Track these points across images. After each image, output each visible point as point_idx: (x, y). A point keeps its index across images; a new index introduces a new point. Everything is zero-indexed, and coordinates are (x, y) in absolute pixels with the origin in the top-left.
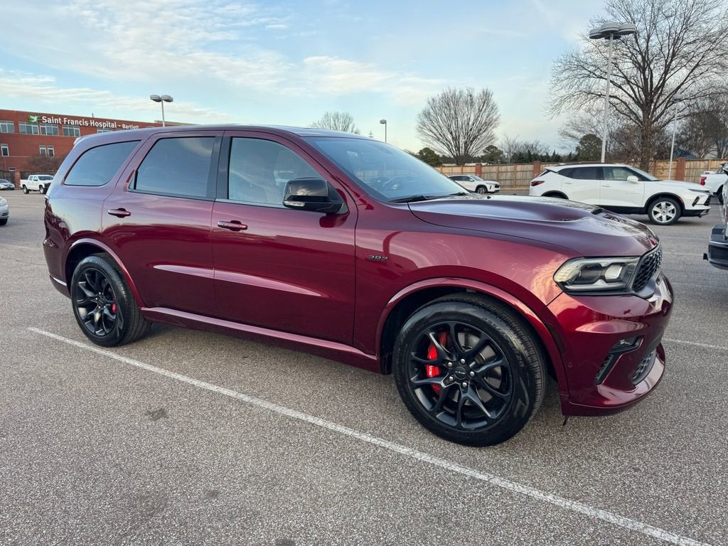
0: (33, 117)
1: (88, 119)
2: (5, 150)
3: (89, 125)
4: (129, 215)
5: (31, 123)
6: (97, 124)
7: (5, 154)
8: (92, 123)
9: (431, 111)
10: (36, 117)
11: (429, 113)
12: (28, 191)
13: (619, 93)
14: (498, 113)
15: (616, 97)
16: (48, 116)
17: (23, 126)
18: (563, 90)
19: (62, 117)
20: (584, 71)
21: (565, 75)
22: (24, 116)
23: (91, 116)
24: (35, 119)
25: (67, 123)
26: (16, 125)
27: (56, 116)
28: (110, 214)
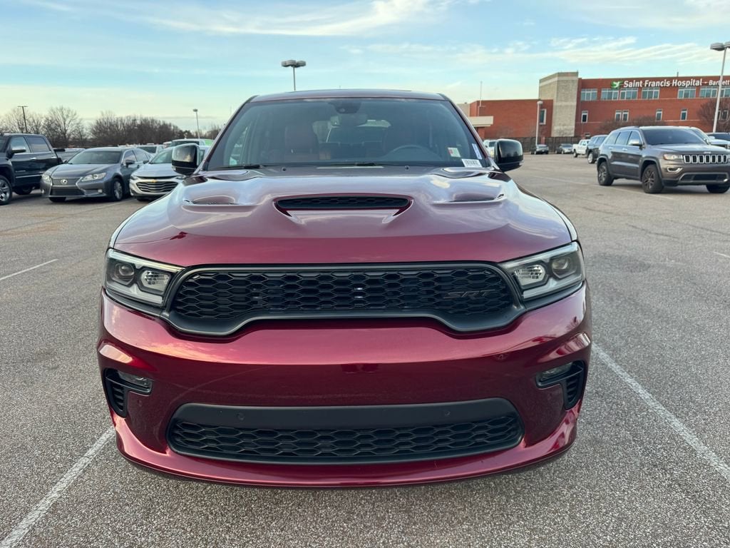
0: (615, 83)
1: (670, 79)
2: (585, 117)
3: (671, 85)
5: (612, 89)
6: (679, 84)
7: (584, 120)
8: (675, 83)
10: (619, 83)
12: (577, 155)
16: (631, 80)
17: (605, 92)
19: (643, 80)
22: (607, 83)
23: (675, 76)
24: (617, 84)
25: (647, 85)
26: (599, 92)
27: (638, 80)
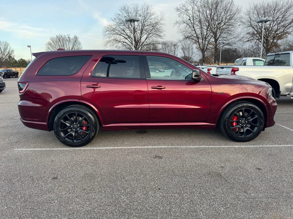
4: (100, 87)
9: (52, 43)
11: (51, 44)
13: (126, 41)
14: (81, 46)
15: (125, 42)
18: (107, 39)
20: (114, 32)
21: (107, 33)
28: (86, 87)
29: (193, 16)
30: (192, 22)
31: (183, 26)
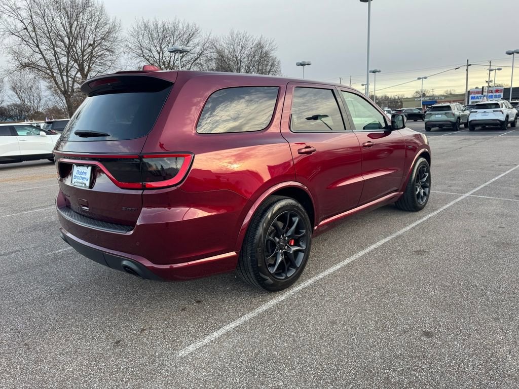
28: (299, 153)
29: (33, 23)
30: (33, 35)
31: (11, 41)
